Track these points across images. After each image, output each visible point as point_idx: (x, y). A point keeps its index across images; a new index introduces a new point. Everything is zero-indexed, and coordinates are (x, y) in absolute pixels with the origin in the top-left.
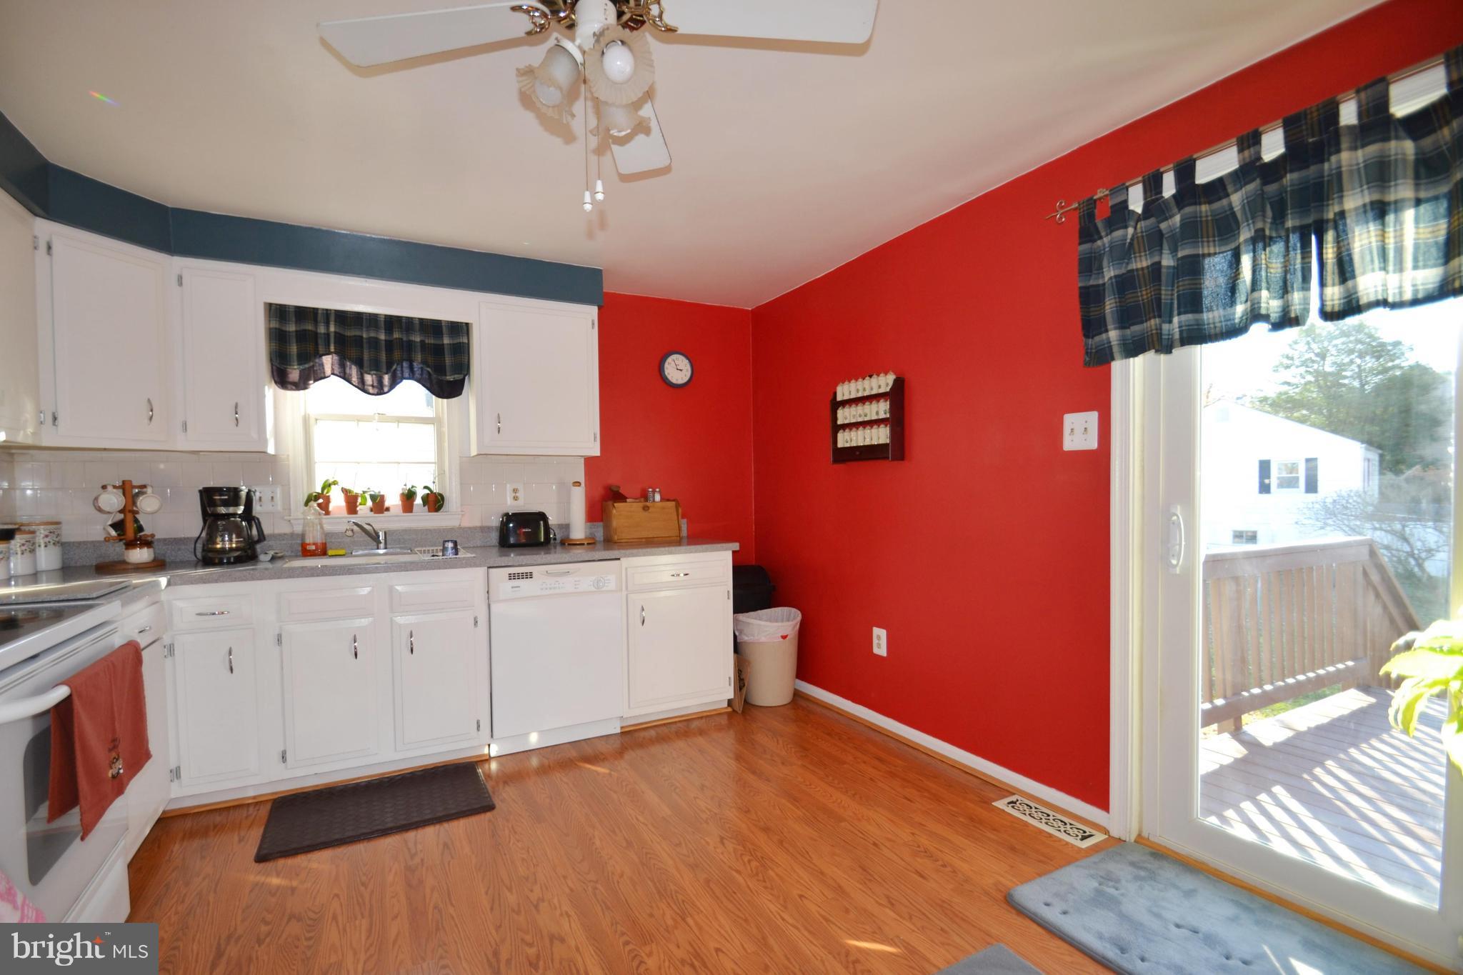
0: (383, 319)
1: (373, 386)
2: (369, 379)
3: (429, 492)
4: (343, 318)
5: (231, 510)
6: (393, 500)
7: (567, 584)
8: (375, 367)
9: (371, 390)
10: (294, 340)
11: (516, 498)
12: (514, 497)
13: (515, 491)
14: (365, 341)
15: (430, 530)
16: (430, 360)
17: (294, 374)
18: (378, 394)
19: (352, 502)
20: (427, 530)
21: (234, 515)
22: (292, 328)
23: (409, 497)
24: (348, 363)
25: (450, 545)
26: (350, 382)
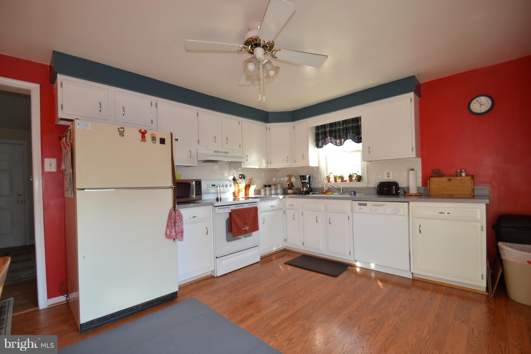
0: (341, 122)
1: (339, 143)
2: (338, 141)
3: (356, 175)
4: (331, 125)
5: (305, 181)
6: (346, 178)
7: (381, 209)
8: (340, 138)
9: (338, 144)
10: (320, 135)
11: (388, 177)
12: (388, 176)
13: (388, 174)
14: (337, 130)
15: (357, 188)
16: (355, 131)
17: (320, 145)
18: (340, 146)
19: (335, 178)
20: (356, 188)
21: (306, 182)
22: (320, 131)
23: (351, 177)
24: (333, 138)
25: (353, 193)
26: (332, 143)
